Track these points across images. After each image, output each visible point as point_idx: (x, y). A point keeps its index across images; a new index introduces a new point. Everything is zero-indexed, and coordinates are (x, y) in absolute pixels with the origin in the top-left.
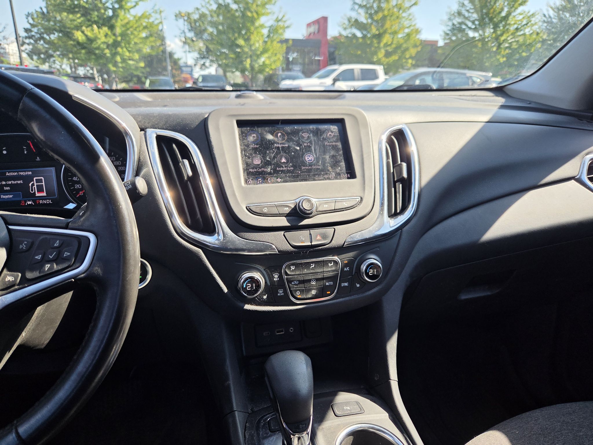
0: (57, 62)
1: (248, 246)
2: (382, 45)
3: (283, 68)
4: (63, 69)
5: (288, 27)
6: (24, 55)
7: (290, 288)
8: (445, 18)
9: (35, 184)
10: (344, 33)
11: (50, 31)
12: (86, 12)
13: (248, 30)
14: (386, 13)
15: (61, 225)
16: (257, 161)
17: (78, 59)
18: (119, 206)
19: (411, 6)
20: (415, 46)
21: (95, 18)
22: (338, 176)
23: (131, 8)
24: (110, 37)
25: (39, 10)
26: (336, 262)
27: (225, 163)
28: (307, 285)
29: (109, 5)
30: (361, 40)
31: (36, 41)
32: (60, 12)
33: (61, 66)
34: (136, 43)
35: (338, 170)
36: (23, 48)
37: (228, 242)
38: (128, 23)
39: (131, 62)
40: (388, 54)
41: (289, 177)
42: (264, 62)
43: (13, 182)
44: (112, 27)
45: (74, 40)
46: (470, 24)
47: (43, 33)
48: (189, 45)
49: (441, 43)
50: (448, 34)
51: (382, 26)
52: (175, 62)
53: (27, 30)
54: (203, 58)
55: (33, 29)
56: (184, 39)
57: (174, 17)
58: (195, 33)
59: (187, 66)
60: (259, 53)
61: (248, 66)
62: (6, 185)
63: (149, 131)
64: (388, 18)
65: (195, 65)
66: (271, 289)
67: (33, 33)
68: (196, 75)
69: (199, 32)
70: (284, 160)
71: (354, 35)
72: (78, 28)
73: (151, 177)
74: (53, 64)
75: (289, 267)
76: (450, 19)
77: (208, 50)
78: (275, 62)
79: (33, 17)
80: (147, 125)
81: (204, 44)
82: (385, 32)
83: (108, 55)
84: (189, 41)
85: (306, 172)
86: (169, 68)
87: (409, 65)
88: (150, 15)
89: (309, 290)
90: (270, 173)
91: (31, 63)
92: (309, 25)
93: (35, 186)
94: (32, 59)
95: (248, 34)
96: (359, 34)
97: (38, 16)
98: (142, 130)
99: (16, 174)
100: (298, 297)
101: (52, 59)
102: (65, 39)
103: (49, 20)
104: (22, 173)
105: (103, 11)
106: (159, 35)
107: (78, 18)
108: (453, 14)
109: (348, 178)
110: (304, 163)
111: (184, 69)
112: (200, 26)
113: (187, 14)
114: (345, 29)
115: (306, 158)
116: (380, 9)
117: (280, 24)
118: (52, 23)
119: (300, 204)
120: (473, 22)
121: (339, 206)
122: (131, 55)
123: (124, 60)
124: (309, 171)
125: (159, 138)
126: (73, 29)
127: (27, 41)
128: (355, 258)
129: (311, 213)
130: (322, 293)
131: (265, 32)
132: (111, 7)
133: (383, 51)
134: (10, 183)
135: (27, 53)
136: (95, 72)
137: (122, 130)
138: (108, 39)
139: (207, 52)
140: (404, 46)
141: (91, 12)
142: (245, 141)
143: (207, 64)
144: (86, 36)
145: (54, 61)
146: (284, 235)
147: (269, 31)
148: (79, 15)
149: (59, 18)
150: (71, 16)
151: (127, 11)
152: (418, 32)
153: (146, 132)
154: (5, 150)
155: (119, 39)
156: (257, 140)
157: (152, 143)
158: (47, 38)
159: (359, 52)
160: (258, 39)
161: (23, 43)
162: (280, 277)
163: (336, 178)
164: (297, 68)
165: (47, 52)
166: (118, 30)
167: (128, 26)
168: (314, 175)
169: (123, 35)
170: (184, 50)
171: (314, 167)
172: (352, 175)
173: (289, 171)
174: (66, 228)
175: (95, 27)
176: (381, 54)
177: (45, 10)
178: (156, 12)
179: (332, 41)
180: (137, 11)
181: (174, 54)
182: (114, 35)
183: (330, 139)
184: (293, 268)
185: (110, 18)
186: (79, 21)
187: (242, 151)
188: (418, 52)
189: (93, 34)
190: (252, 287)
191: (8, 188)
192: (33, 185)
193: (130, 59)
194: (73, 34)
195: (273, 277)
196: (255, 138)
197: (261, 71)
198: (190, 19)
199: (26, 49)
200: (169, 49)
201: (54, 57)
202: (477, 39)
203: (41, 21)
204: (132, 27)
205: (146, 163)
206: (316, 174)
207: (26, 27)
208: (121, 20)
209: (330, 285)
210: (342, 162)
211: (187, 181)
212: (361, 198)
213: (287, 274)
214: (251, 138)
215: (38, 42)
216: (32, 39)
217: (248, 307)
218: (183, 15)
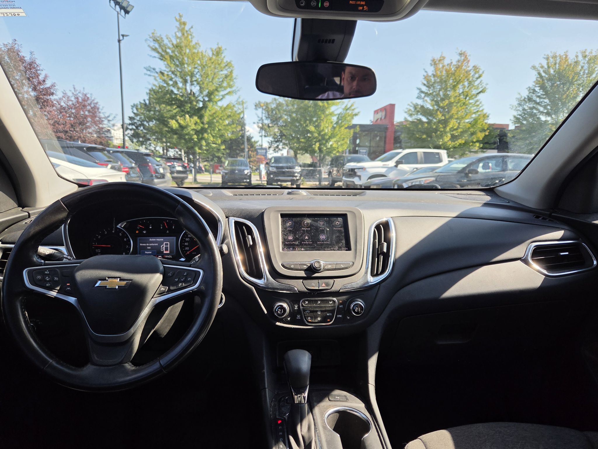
0: (152, 145)
1: (281, 287)
2: (448, 129)
3: (349, 150)
4: (156, 151)
5: (356, 115)
6: (127, 138)
7: (304, 315)
8: (516, 103)
9: (164, 246)
10: (410, 119)
11: (150, 119)
12: (181, 104)
13: (319, 117)
14: (452, 100)
15: (187, 265)
16: (291, 238)
17: (169, 142)
18: (215, 257)
19: (478, 93)
20: (483, 130)
21: (188, 109)
22: (340, 249)
23: (218, 101)
24: (199, 125)
25: (143, 102)
26: (334, 301)
27: (272, 238)
28: (315, 314)
29: (200, 98)
30: (426, 125)
31: (137, 127)
32: (159, 104)
33: (155, 148)
34: (219, 130)
35: (340, 245)
36: (126, 133)
37: (269, 283)
38: (214, 113)
39: (214, 145)
40: (454, 138)
41: (309, 248)
42: (331, 145)
43: (153, 245)
44: (201, 117)
45: (169, 127)
46: (541, 109)
47: (144, 121)
48: (265, 130)
49: (512, 127)
50: (518, 119)
51: (448, 112)
52: (252, 145)
53: (131, 118)
54: (276, 142)
55: (136, 118)
56: (261, 125)
57: (254, 107)
58: (271, 120)
59: (262, 149)
60: (327, 137)
61: (317, 149)
62: (149, 246)
63: (231, 218)
64: (455, 104)
65: (269, 148)
66: (293, 314)
67: (135, 121)
68: (270, 156)
69: (275, 120)
70: (307, 238)
71: (420, 120)
72: (173, 117)
73: (230, 244)
74: (149, 146)
75: (304, 302)
76: (520, 105)
77: (282, 135)
78: (342, 145)
79: (137, 108)
80: (230, 215)
81: (279, 129)
82: (451, 117)
83: (196, 140)
84: (266, 127)
85: (320, 245)
86: (247, 150)
87: (477, 148)
88: (234, 106)
89: (316, 317)
90: (297, 245)
91: (130, 145)
92: (376, 112)
93: (164, 247)
94: (133, 142)
95: (319, 121)
96: (424, 119)
97: (141, 107)
98: (227, 217)
99: (155, 240)
100: (309, 321)
101: (148, 142)
102: (161, 126)
103: (150, 111)
104: (158, 240)
105: (195, 103)
106: (240, 121)
107: (175, 110)
108: (524, 100)
109: (346, 250)
110: (319, 240)
111: (259, 151)
112: (276, 114)
113: (265, 104)
114: (411, 115)
115: (321, 237)
116: (446, 97)
117: (350, 112)
118: (152, 113)
119: (314, 264)
120: (545, 107)
121: (338, 267)
122: (215, 140)
123: (208, 144)
124: (322, 245)
125: (236, 223)
126: (168, 118)
127: (130, 127)
128: (347, 299)
129: (320, 270)
130: (324, 320)
131: (335, 119)
132: (202, 100)
133: (449, 135)
134: (151, 245)
135: (129, 137)
136: (183, 153)
137: (217, 219)
138: (197, 126)
139: (281, 136)
140: (472, 130)
141: (186, 105)
142: (284, 226)
143: (280, 147)
144: (179, 124)
145: (150, 143)
146: (302, 282)
147: (338, 118)
148: (175, 107)
149: (158, 108)
150: (169, 108)
151: (215, 103)
152: (486, 116)
153: (229, 219)
154: (151, 226)
155: (206, 126)
156: (292, 225)
157: (232, 225)
158: (147, 125)
159: (424, 136)
160: (327, 125)
161: (127, 129)
162: (299, 307)
163: (338, 250)
164: (363, 150)
165: (144, 136)
166: (206, 119)
167: (215, 116)
168: (325, 247)
169: (210, 123)
170: (261, 134)
171: (325, 243)
172: (349, 248)
173: (309, 244)
174: (190, 267)
175: (187, 116)
176: (447, 138)
177: (147, 102)
178: (239, 103)
179: (398, 126)
180: (223, 103)
181: (252, 138)
182: (203, 123)
183: (336, 226)
184: (307, 302)
185: (200, 109)
186: (175, 111)
187: (282, 232)
188: (486, 136)
189: (184, 122)
190: (281, 312)
191: (150, 248)
192: (163, 246)
193: (213, 143)
194: (168, 122)
195: (295, 307)
196: (291, 224)
197: (329, 153)
198: (268, 108)
199: (128, 134)
200: (247, 134)
201: (151, 140)
202: (550, 122)
203: (144, 111)
204: (218, 116)
205: (227, 236)
206: (326, 247)
207: (131, 116)
208: (210, 111)
209: (329, 316)
210: (343, 240)
211: (249, 248)
212: (353, 263)
213: (302, 306)
214: (288, 224)
215: (139, 128)
216: (134, 125)
217: (278, 324)
218: (262, 105)
